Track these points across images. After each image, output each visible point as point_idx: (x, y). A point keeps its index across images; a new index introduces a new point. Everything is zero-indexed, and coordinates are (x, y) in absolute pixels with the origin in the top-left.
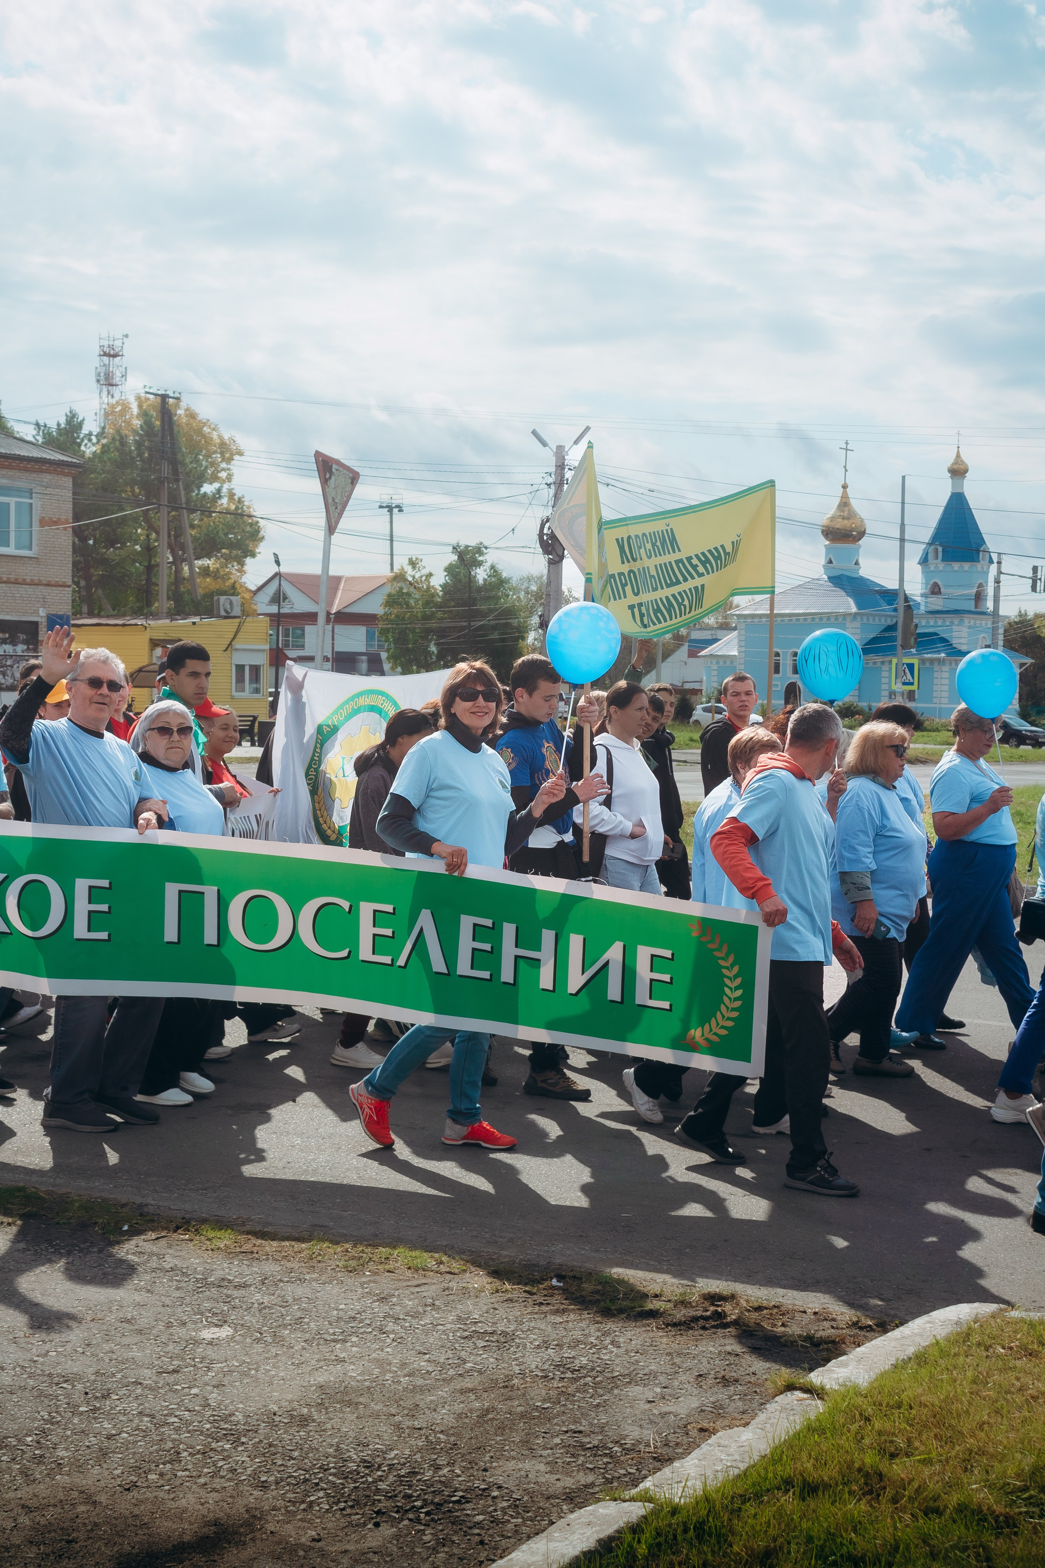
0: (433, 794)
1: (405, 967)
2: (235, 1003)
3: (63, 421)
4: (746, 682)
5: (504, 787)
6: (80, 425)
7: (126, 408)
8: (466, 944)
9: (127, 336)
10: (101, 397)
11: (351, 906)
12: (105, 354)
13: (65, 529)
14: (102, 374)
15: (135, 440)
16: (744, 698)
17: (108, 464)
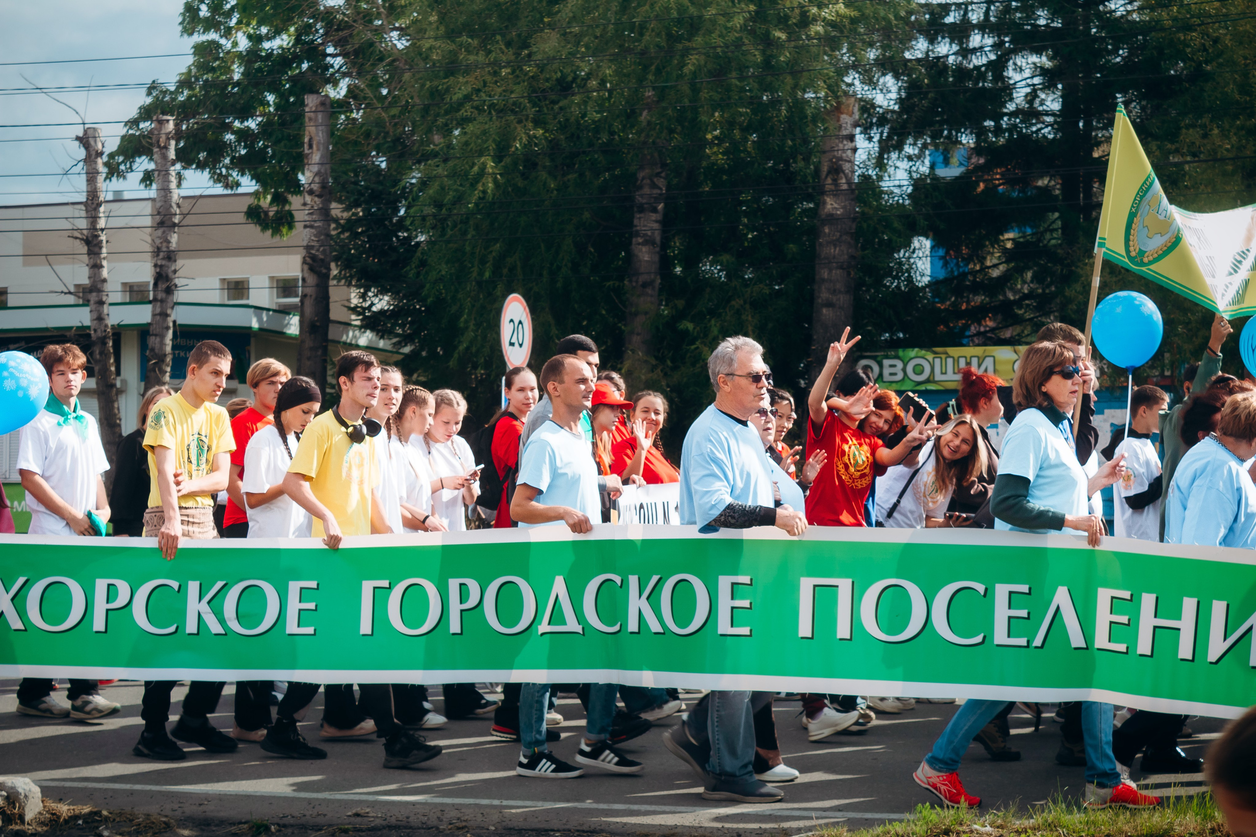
1: (1042, 647)
8: (1103, 617)
11: (986, 590)
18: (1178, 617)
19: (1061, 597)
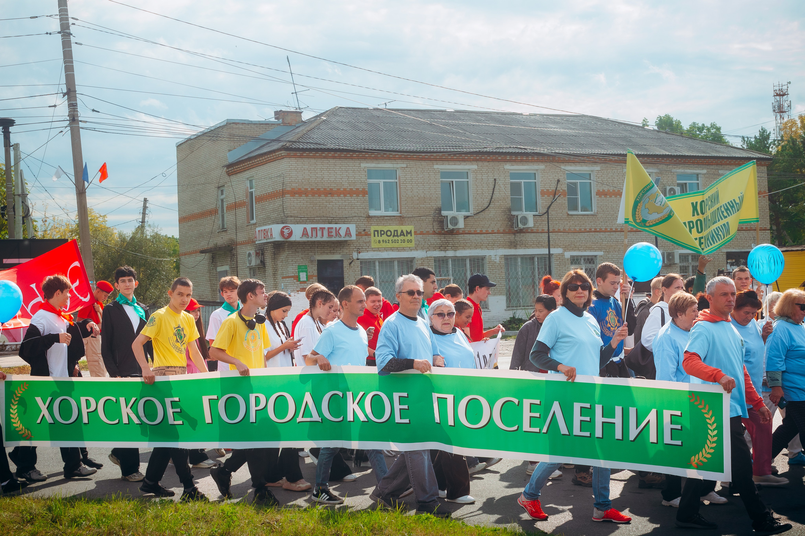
0: (558, 340)
1: (546, 433)
2: (463, 456)
3: (758, 135)
4: (746, 272)
5: (597, 334)
6: (768, 137)
7: (794, 123)
8: (577, 418)
9: (790, 83)
10: (776, 120)
11: (519, 402)
12: (777, 95)
13: (764, 197)
14: (776, 107)
15: (802, 142)
16: (744, 281)
17: (786, 157)
18: (613, 417)
19: (556, 407)
